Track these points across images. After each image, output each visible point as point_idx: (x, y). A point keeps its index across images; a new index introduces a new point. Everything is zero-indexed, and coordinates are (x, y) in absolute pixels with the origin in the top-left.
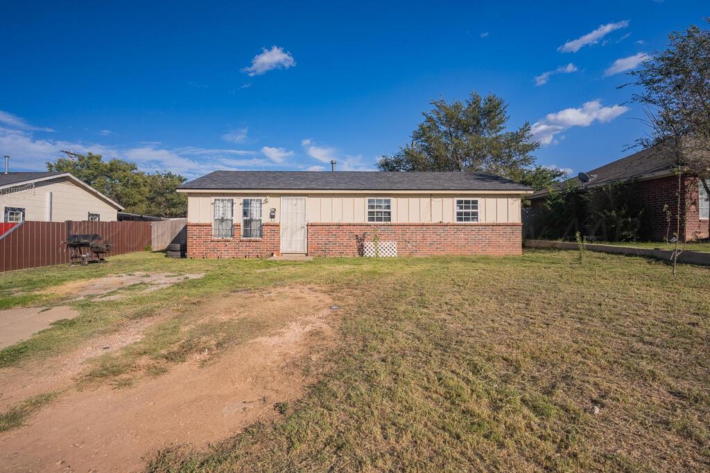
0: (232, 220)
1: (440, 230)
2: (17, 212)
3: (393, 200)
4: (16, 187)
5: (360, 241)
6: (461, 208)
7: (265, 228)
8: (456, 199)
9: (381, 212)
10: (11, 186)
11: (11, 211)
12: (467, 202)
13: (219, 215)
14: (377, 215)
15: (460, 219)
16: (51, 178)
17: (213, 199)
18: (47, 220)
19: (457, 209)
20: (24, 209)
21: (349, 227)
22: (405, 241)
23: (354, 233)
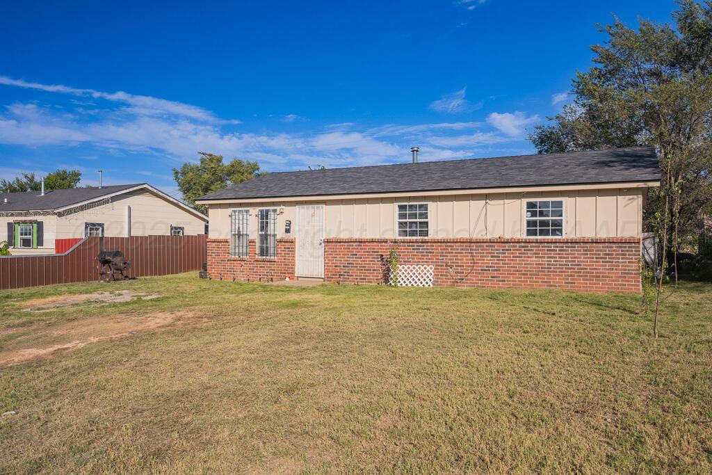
1: (498, 249)
2: (97, 227)
3: (431, 206)
4: (93, 202)
5: (386, 263)
6: (534, 214)
7: (279, 245)
8: (525, 201)
9: (416, 223)
10: (89, 202)
11: (91, 226)
12: (544, 205)
13: (236, 229)
14: (410, 227)
15: (529, 233)
16: (128, 191)
17: (230, 210)
18: (126, 235)
19: (526, 217)
20: (103, 224)
22: (446, 266)
23: (378, 252)
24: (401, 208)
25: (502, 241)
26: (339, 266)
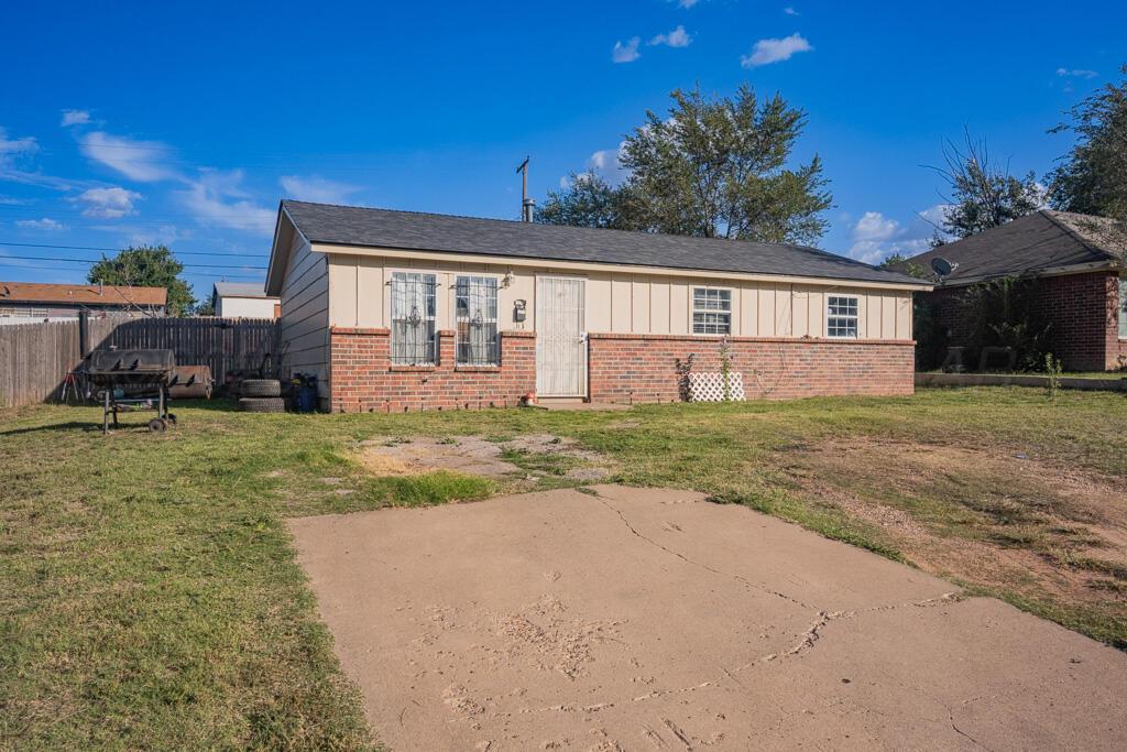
0: (431, 324)
1: (806, 351)
3: (734, 292)
5: (683, 369)
6: (834, 312)
7: (506, 343)
8: (828, 295)
9: (714, 315)
12: (843, 301)
13: (404, 311)
14: (707, 321)
15: (832, 332)
17: (389, 272)
19: (828, 315)
21: (663, 342)
22: (755, 372)
23: (672, 355)
24: (699, 292)
25: (807, 341)
26: (615, 377)
